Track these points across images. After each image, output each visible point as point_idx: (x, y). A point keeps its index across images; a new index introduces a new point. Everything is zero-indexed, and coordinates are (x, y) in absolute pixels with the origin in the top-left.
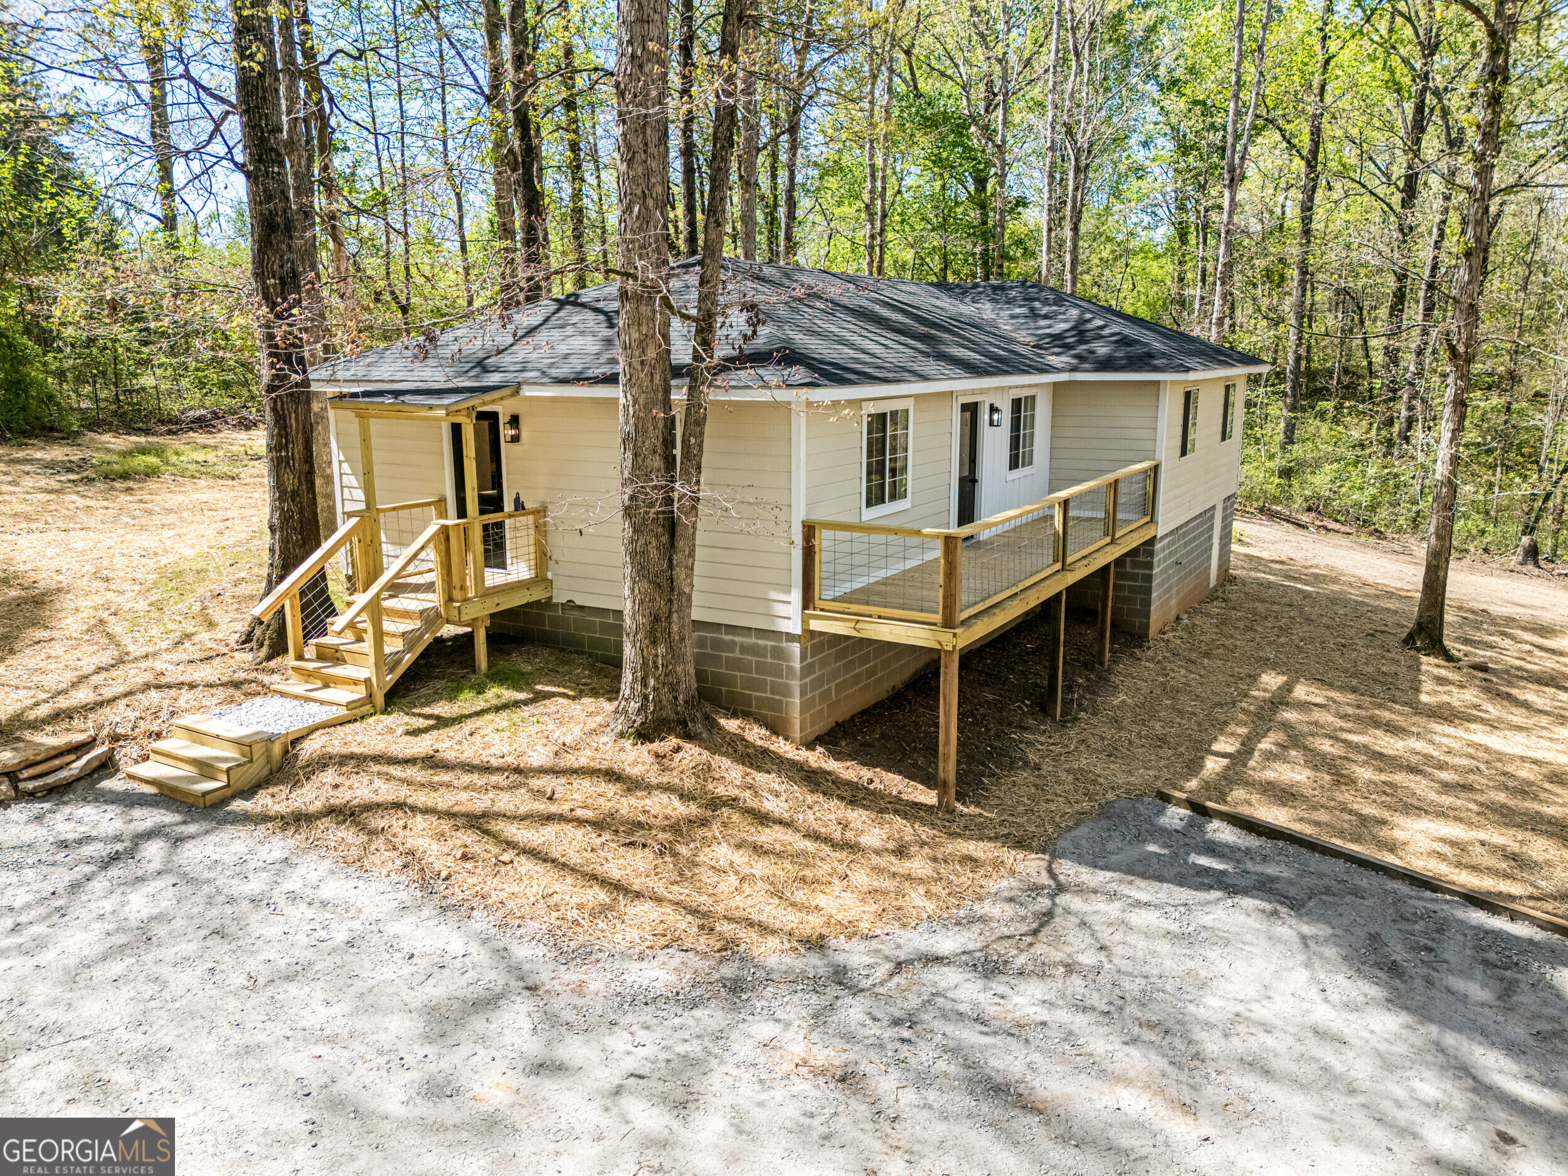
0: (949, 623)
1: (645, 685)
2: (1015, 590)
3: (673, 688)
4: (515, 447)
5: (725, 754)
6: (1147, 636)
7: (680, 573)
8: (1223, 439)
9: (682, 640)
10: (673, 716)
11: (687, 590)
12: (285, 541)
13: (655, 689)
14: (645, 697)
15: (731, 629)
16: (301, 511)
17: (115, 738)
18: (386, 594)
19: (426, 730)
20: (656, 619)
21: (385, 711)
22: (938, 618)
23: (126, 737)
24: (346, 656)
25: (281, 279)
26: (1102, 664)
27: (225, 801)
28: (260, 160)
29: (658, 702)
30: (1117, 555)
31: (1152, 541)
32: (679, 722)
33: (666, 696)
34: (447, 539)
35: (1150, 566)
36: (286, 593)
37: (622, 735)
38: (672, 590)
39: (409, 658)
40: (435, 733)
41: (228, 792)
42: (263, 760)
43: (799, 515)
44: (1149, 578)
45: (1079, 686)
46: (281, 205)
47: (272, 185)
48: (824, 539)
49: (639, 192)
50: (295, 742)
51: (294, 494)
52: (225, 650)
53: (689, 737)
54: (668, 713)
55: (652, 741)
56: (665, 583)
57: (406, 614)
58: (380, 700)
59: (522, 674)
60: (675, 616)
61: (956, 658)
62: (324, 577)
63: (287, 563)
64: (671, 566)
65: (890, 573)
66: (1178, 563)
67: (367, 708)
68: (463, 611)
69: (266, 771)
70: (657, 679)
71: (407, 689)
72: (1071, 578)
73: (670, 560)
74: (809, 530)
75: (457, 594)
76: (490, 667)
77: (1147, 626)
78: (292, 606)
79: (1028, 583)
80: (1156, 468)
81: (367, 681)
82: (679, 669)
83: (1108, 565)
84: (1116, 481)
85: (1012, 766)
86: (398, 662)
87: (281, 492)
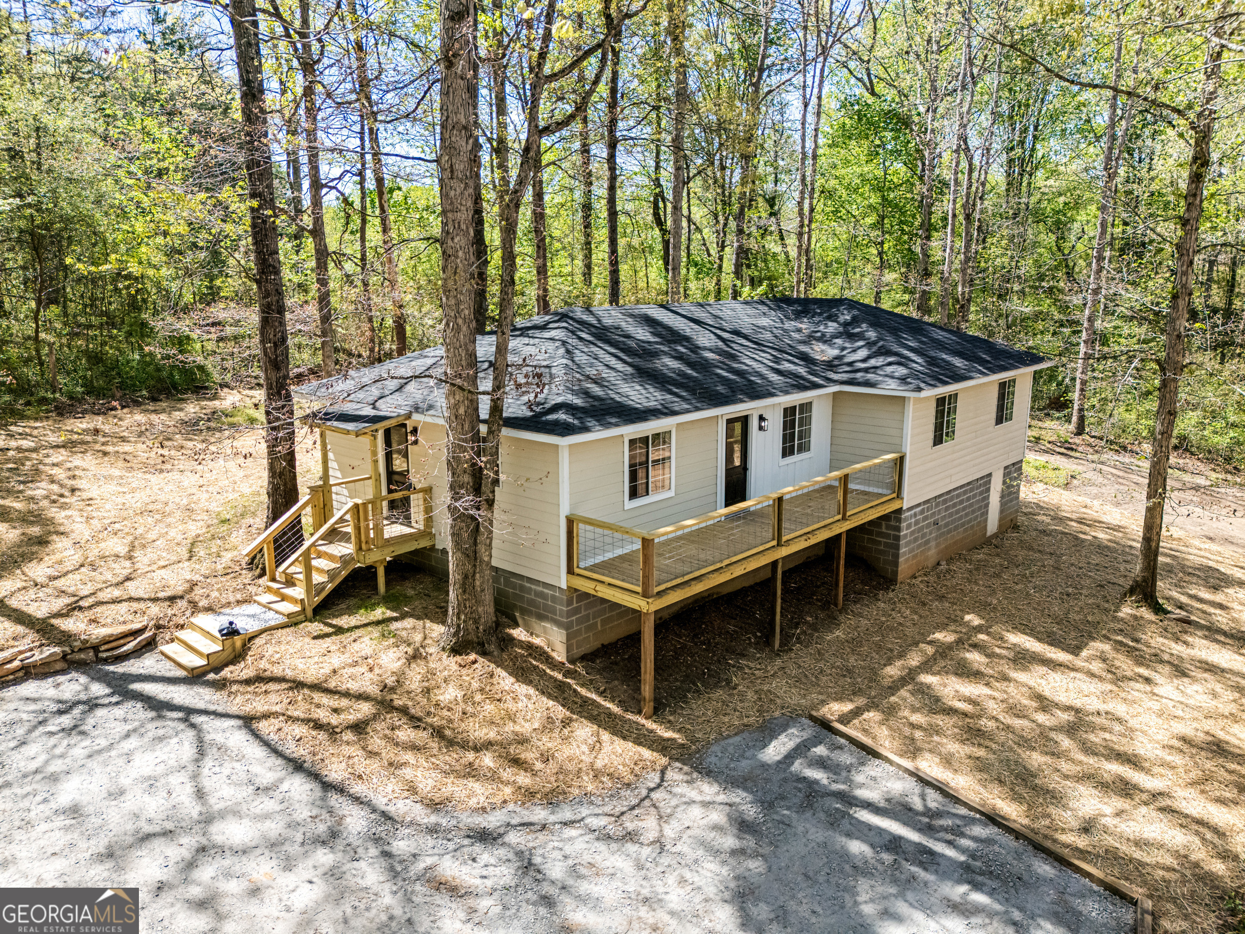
0: (645, 595)
1: (459, 618)
2: (718, 565)
3: (476, 621)
4: (415, 447)
5: (505, 668)
6: (896, 581)
7: (482, 548)
8: (999, 420)
9: (483, 590)
10: (475, 639)
11: (486, 559)
12: (275, 503)
13: (464, 621)
14: (459, 626)
15: (530, 580)
16: (285, 485)
17: (158, 627)
18: (321, 542)
19: (327, 635)
20: (466, 577)
21: (311, 621)
22: (639, 589)
23: (164, 627)
24: (297, 582)
25: (275, 343)
26: (836, 605)
27: (205, 674)
28: (263, 273)
29: (466, 630)
30: (849, 527)
31: (899, 511)
32: (479, 644)
33: (471, 626)
34: (358, 512)
35: (898, 529)
36: (264, 541)
37: (444, 649)
38: (476, 559)
39: (330, 586)
40: (334, 637)
41: (208, 668)
42: (230, 650)
43: (565, 510)
44: (897, 538)
45: (806, 622)
46: (275, 299)
47: (270, 287)
48: (581, 529)
49: (452, 314)
50: (251, 639)
51: (281, 474)
52: (237, 568)
53: (484, 653)
54: (472, 637)
55: (460, 655)
56: (471, 554)
57: (331, 558)
58: (309, 612)
59: (406, 596)
60: (478, 576)
61: (652, 618)
62: (299, 522)
63: (275, 515)
64: (475, 543)
65: (625, 551)
66: (936, 523)
67: (302, 617)
68: (367, 557)
69: (232, 656)
70: (466, 615)
71: (333, 604)
72: (784, 552)
73: (475, 540)
74: (570, 522)
75: (364, 546)
76: (387, 591)
77: (895, 573)
78: (268, 549)
79: (734, 559)
80: (902, 459)
81: (302, 601)
82: (480, 609)
83: (840, 535)
84: (846, 476)
85: (716, 686)
86: (324, 588)
87: (273, 471)
